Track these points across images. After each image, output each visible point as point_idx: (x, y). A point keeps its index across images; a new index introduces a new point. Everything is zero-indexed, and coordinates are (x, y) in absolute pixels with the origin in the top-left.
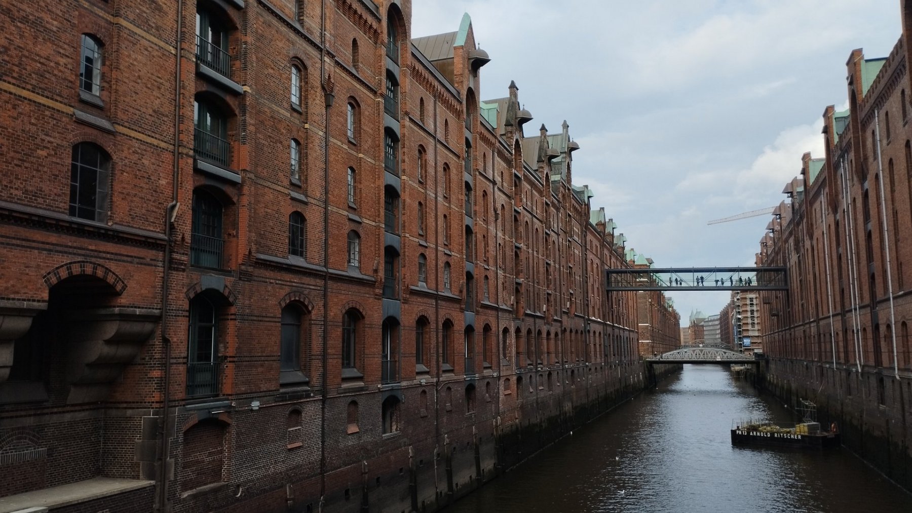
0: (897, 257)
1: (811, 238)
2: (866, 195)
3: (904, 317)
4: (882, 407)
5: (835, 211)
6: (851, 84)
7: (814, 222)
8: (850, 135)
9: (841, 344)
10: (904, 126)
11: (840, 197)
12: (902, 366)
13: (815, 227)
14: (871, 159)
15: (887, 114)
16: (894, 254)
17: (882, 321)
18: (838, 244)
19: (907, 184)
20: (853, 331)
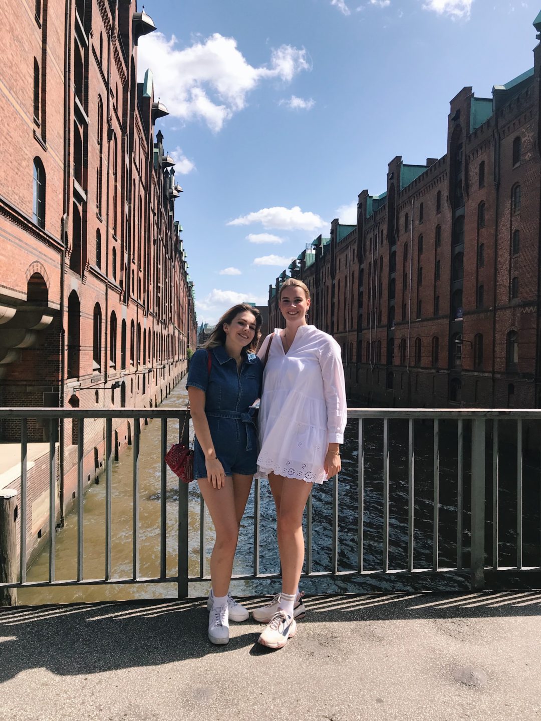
0: (418, 297)
1: (333, 278)
2: (393, 255)
3: (419, 335)
4: (390, 390)
5: (361, 262)
6: (391, 179)
7: (338, 267)
8: (386, 213)
9: (355, 350)
10: (437, 214)
11: (367, 253)
12: (413, 364)
13: (337, 271)
14: (402, 231)
15: (422, 205)
16: (415, 295)
17: (398, 336)
18: (360, 285)
19: (434, 252)
20: (368, 342)
